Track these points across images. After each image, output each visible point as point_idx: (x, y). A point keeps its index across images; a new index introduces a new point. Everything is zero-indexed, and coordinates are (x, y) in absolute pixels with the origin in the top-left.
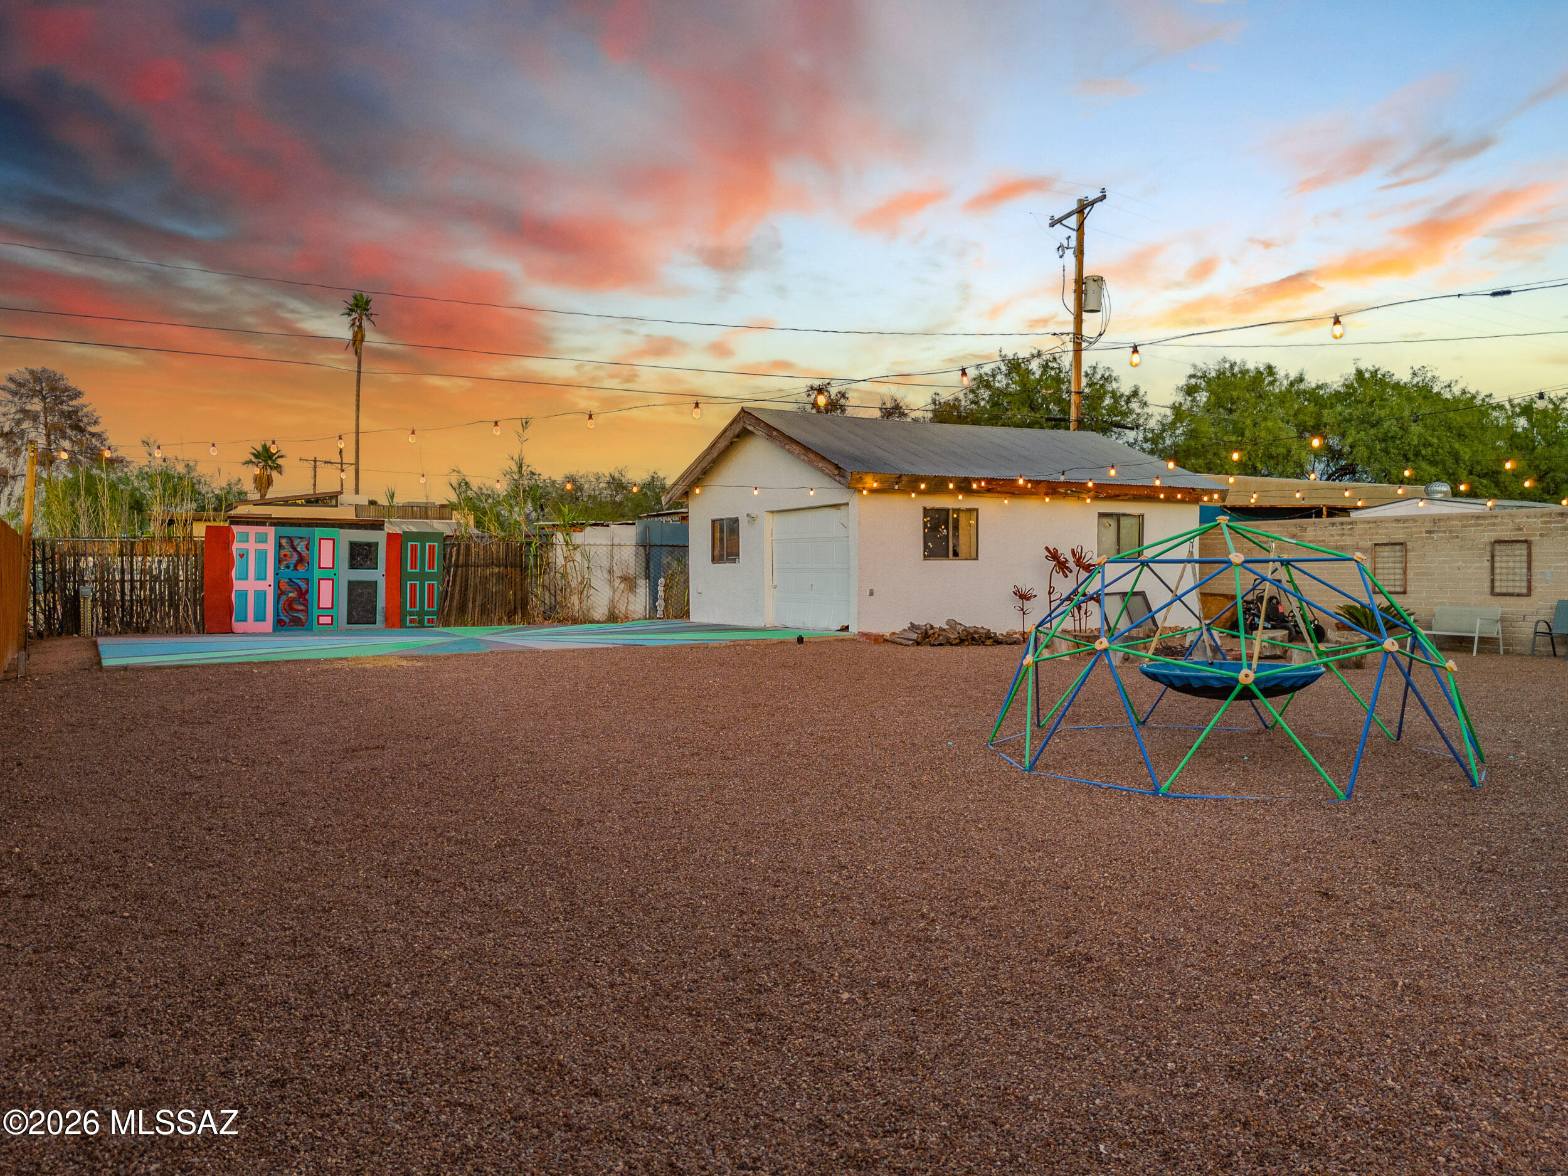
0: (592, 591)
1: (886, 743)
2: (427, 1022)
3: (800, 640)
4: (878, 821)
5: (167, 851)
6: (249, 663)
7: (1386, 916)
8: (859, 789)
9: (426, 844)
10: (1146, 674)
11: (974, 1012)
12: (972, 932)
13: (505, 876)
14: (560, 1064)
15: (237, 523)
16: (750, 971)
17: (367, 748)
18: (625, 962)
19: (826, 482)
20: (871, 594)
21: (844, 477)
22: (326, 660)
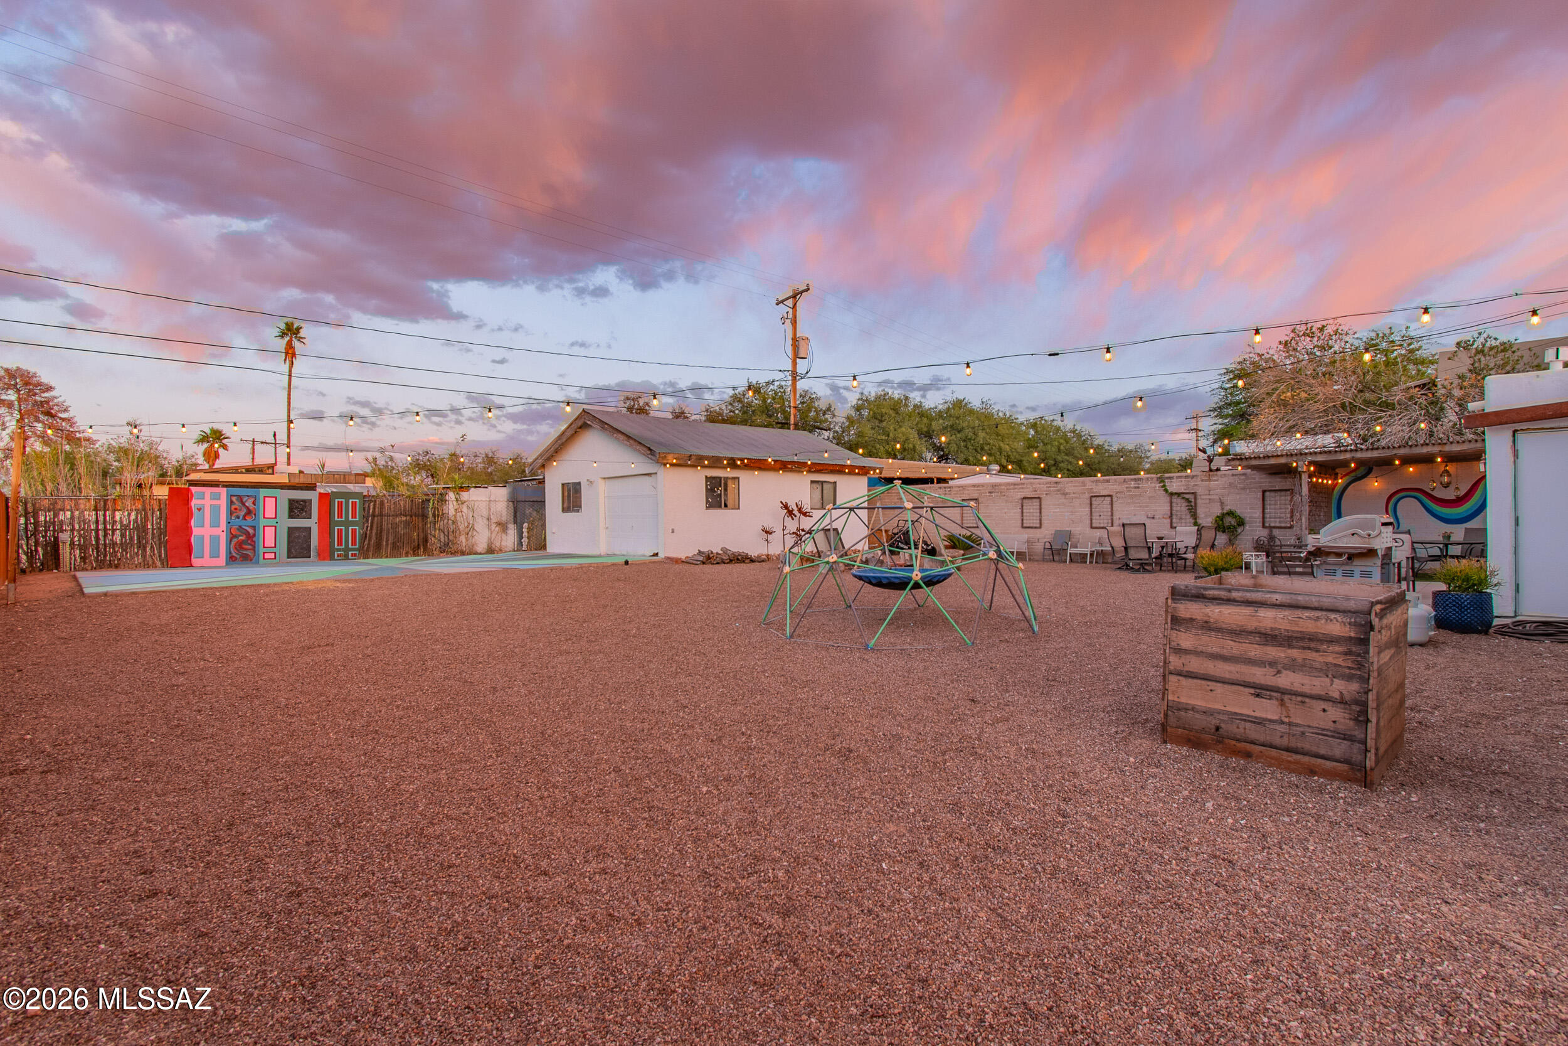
0: (475, 533)
1: (697, 626)
2: (406, 837)
3: (627, 563)
4: (701, 676)
5: (165, 729)
6: (211, 588)
7: (1007, 710)
8: (685, 657)
9: (380, 711)
10: (855, 576)
11: (788, 791)
12: (776, 741)
13: (446, 729)
14: (515, 856)
15: (196, 485)
16: (636, 779)
17: (319, 646)
18: (547, 782)
19: (641, 458)
20: (673, 532)
21: (654, 455)
22: (275, 585)
